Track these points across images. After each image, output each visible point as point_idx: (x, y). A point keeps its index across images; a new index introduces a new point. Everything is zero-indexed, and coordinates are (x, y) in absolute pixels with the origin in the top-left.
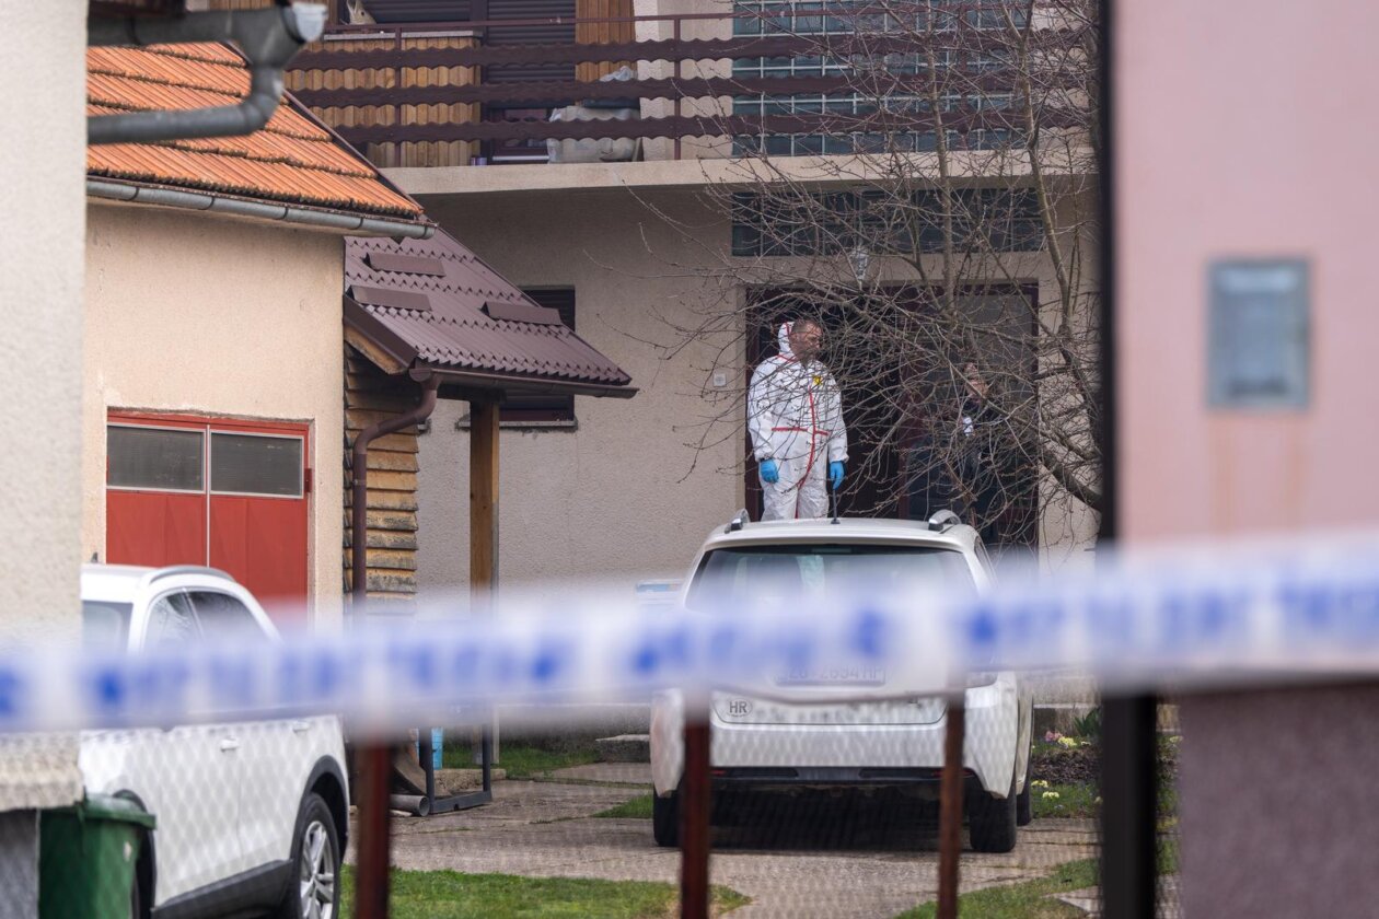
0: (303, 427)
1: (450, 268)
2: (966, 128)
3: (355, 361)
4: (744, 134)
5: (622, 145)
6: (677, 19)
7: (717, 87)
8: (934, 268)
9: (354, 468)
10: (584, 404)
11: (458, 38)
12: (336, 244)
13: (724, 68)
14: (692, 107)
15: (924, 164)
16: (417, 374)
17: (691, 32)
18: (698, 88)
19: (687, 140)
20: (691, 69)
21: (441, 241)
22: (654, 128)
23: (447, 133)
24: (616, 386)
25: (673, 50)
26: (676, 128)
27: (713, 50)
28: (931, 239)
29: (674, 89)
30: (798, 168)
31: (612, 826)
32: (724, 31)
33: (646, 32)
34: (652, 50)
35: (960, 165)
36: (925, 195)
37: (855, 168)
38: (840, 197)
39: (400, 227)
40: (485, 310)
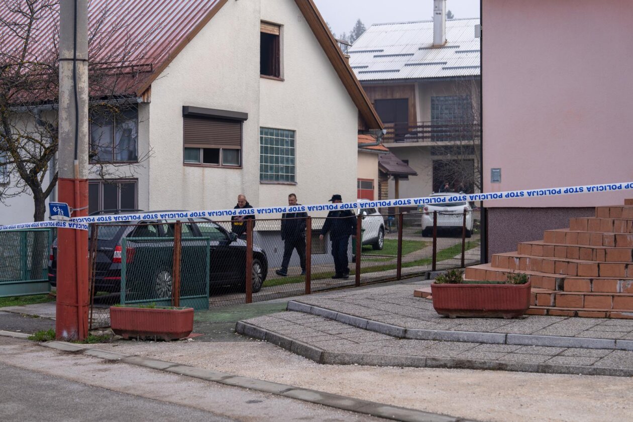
0: (373, 180)
1: (392, 158)
2: (464, 138)
3: (380, 171)
4: (433, 138)
5: (415, 140)
6: (423, 122)
7: (429, 132)
8: (460, 157)
9: (380, 186)
10: (410, 177)
11: (392, 125)
12: (377, 155)
13: (430, 129)
14: (425, 135)
15: (458, 143)
16: (388, 173)
17: (425, 124)
18: (426, 132)
19: (425, 139)
20: (425, 129)
21: (391, 154)
22: (420, 138)
23: (391, 138)
24: (415, 174)
25: (423, 127)
26: (423, 138)
27: (428, 127)
28: (459, 153)
29: (423, 132)
30: (440, 143)
31: (416, 235)
32: (430, 124)
33: (419, 124)
34: (420, 127)
35: (464, 143)
36: (458, 147)
37: (447, 143)
38: (446, 147)
39: (386, 152)
40: (397, 164)
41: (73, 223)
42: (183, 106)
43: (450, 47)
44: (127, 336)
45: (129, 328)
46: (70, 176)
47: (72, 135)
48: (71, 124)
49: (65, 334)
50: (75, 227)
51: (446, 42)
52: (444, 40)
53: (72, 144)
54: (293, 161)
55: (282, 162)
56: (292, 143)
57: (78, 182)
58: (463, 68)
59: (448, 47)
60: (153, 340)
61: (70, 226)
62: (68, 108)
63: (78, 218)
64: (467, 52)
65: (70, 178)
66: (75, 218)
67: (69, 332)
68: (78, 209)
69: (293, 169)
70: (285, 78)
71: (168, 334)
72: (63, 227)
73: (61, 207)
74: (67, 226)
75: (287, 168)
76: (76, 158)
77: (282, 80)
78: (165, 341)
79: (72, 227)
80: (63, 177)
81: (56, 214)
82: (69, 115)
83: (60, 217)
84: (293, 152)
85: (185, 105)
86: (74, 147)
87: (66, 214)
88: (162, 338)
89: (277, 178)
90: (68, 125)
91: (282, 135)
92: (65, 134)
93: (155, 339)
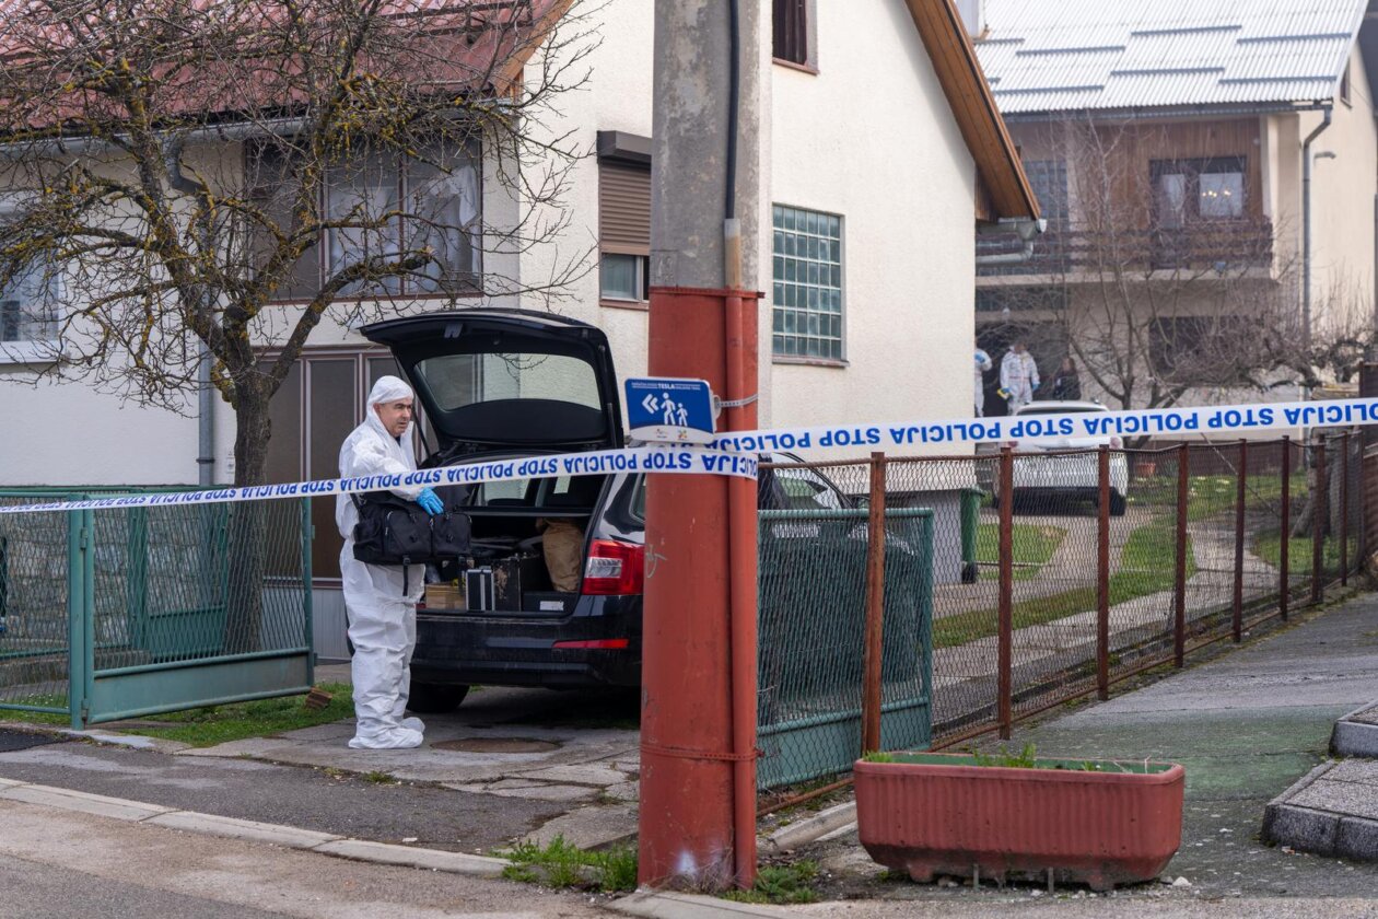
41: (719, 453)
42: (599, 133)
43: (1001, 42)
44: (923, 870)
45: (943, 840)
46: (709, 281)
47: (716, 127)
48: (710, 85)
49: (687, 865)
50: (727, 469)
51: (986, 30)
52: (981, 26)
53: (717, 160)
54: (837, 301)
55: (813, 304)
56: (836, 251)
57: (740, 300)
58: (1045, 91)
59: (995, 42)
60: (1043, 886)
61: (709, 468)
62: (702, 25)
63: (740, 435)
64: (1046, 52)
65: (706, 286)
66: (731, 436)
67: (701, 859)
68: (739, 403)
69: (834, 325)
70: (821, 65)
71: (1105, 863)
72: (679, 470)
73: (676, 396)
74: (697, 468)
75: (825, 318)
76: (729, 212)
77: (814, 73)
78: (1086, 887)
79: (715, 470)
80: (681, 285)
81: (657, 419)
82: (705, 54)
83: (671, 432)
84: (836, 276)
85: (603, 129)
86: (722, 170)
87: (699, 420)
88: (1076, 879)
89: (803, 347)
90: (701, 89)
91: (813, 228)
92: (687, 125)
93: (1051, 883)
